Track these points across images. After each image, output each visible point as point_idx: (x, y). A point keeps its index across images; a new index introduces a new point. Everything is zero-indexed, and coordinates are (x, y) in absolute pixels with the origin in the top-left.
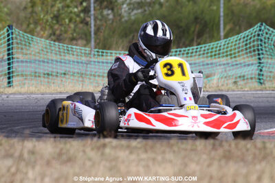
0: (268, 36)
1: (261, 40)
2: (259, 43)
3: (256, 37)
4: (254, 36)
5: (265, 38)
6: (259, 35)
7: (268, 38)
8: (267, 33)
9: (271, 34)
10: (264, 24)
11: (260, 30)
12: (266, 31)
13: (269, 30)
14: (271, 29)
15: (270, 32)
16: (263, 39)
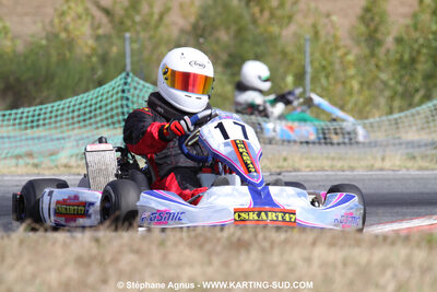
0: (137, 92)
1: (127, 99)
2: (125, 102)
3: (120, 94)
4: (117, 93)
5: (133, 96)
6: (123, 91)
7: (138, 96)
8: (135, 88)
9: (141, 90)
10: (131, 75)
11: (125, 83)
12: (135, 84)
13: (138, 83)
14: (142, 82)
15: (140, 87)
16: (130, 97)
